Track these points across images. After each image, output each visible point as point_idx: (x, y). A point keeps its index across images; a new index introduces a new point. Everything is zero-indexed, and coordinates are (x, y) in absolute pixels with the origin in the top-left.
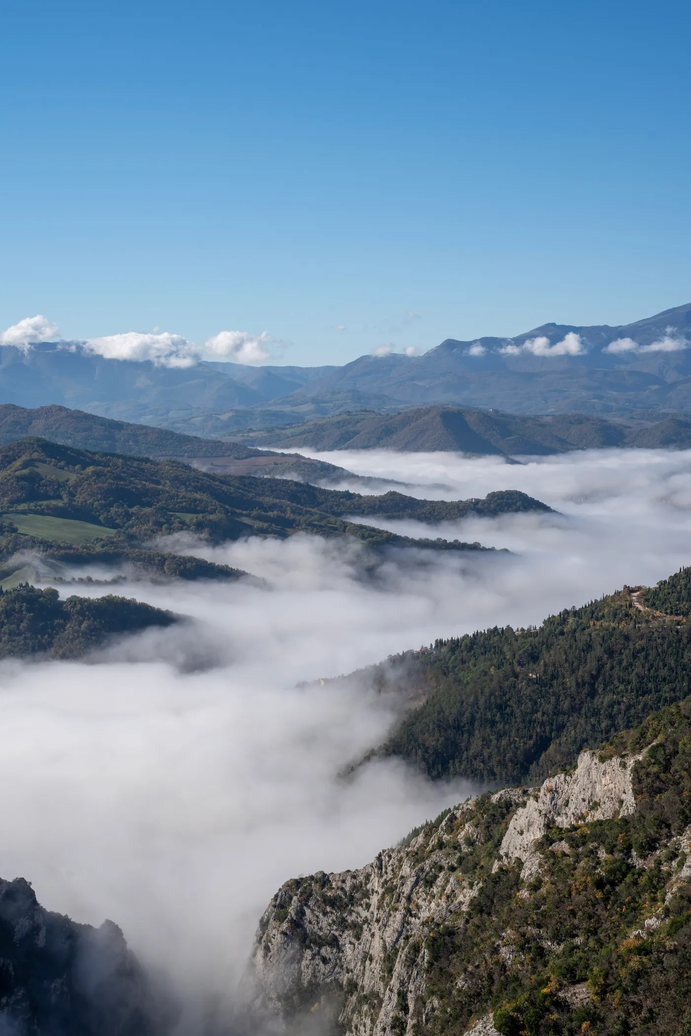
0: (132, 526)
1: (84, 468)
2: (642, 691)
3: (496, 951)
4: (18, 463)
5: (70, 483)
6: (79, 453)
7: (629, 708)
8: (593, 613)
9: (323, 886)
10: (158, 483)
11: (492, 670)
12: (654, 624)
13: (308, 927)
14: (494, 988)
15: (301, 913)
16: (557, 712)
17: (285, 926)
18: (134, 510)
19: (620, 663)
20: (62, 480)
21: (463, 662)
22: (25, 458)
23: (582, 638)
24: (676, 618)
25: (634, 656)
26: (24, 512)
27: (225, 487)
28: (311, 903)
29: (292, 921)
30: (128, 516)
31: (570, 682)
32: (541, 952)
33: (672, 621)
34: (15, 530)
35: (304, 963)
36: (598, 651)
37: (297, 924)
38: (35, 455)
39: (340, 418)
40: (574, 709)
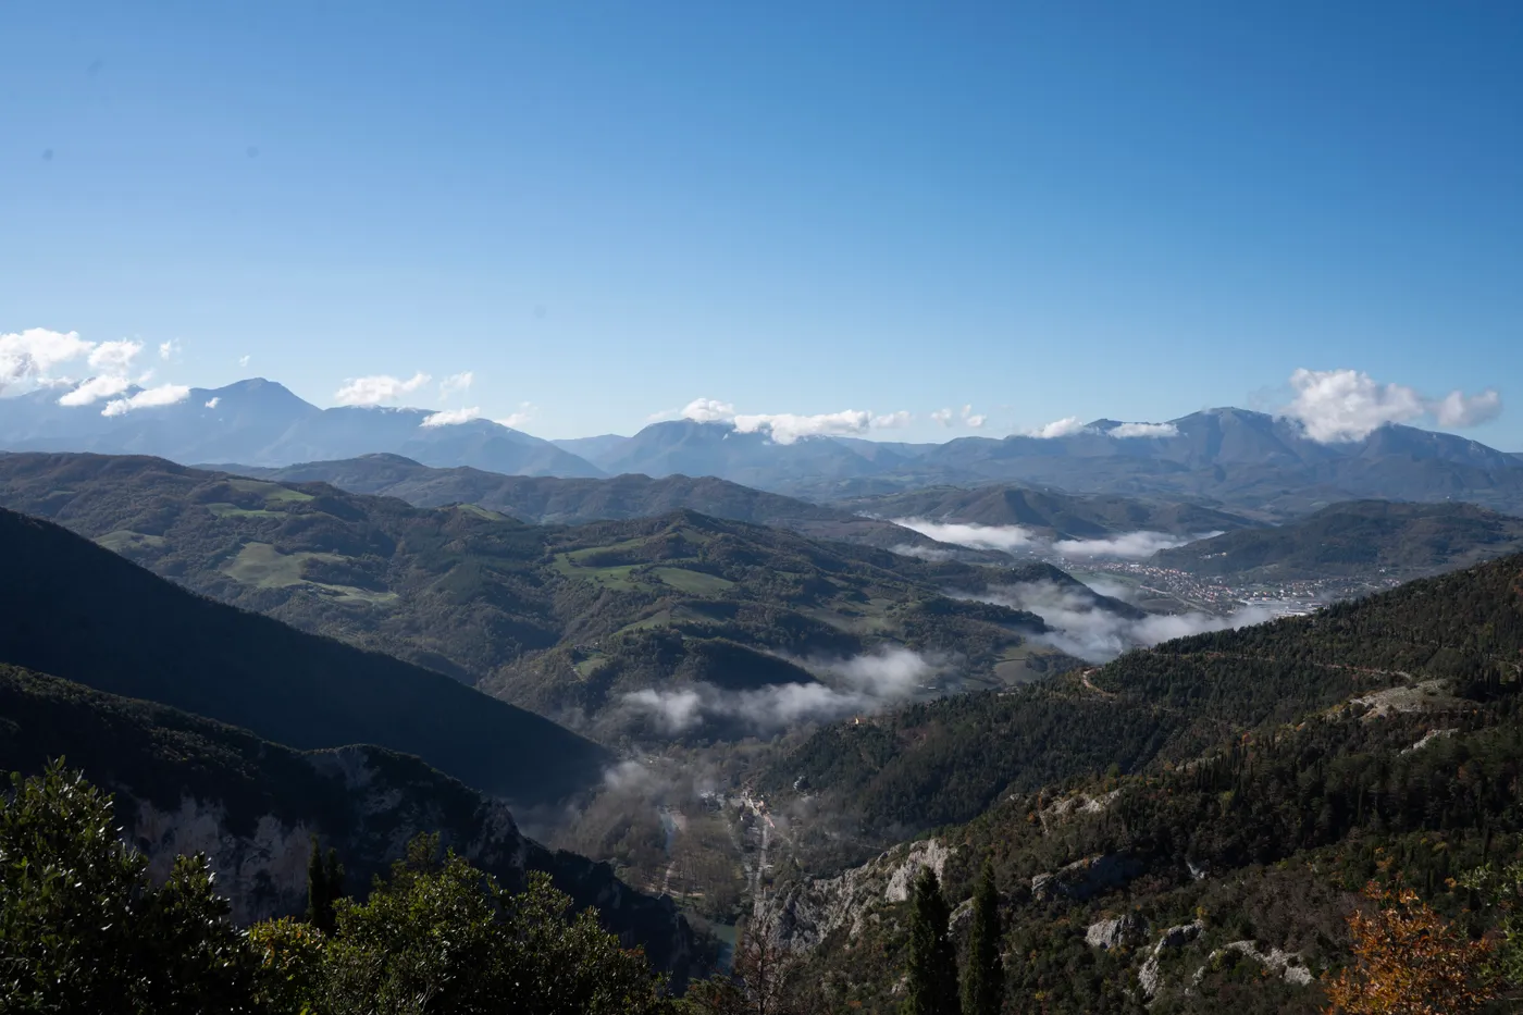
0: (746, 580)
1: (716, 534)
2: (1077, 750)
3: (819, 984)
4: (669, 528)
5: (705, 545)
6: (715, 521)
7: (1066, 762)
8: (1053, 685)
9: (809, 888)
10: (771, 546)
11: (974, 725)
12: (1093, 699)
13: (797, 915)
14: (813, 1009)
15: (793, 905)
16: (1015, 762)
17: (781, 912)
18: (748, 568)
19: (1065, 727)
20: (700, 542)
21: (957, 715)
22: (675, 524)
23: (1041, 704)
24: (1110, 695)
25: (1076, 722)
26: (669, 566)
27: (821, 551)
28: (800, 899)
29: (786, 910)
30: (744, 572)
31: (1028, 739)
32: (845, 989)
33: (1107, 697)
34: (660, 581)
35: (793, 939)
36: (1051, 716)
37: (790, 912)
38: (683, 523)
39: (929, 491)
40: (1028, 760)
